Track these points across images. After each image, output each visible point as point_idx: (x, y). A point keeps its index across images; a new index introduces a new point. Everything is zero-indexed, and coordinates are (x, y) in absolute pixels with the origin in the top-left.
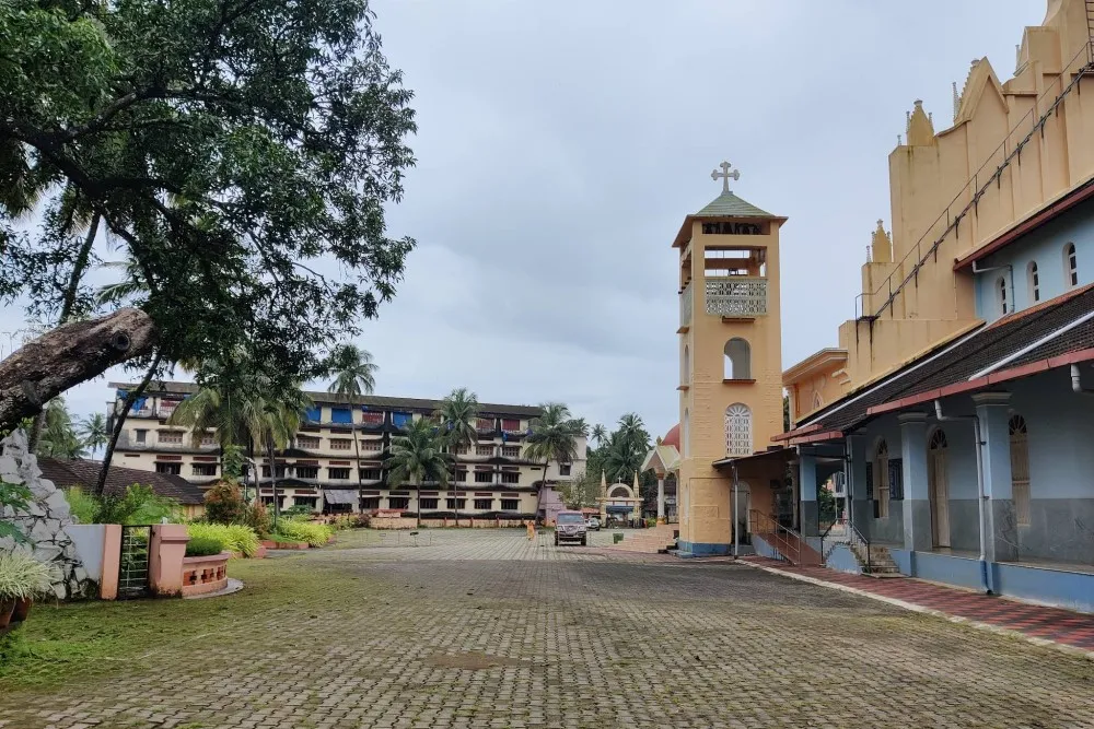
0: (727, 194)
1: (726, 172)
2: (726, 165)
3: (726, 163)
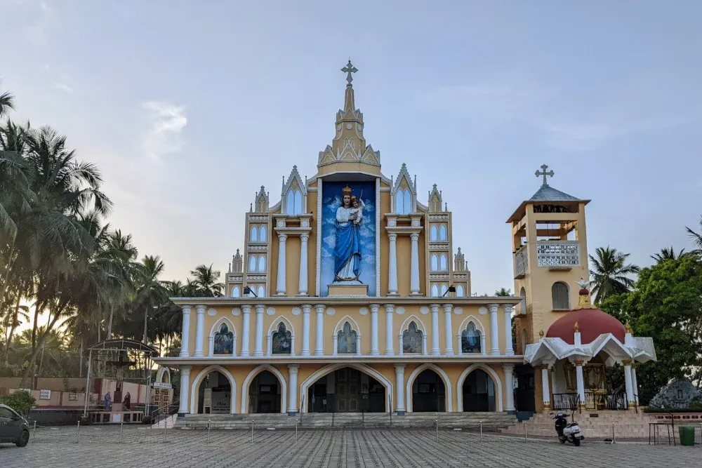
0: (545, 187)
1: (544, 172)
2: (544, 167)
3: (544, 165)
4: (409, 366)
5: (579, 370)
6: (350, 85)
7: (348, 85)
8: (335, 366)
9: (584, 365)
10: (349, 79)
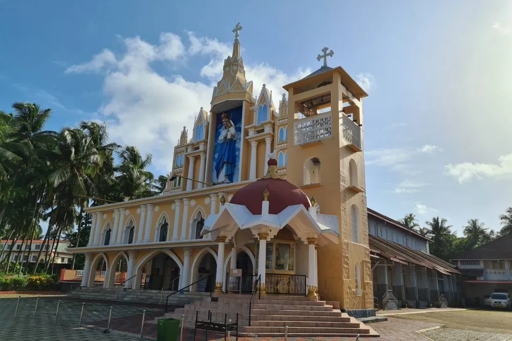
4: (194, 250)
5: (263, 244)
6: (236, 40)
7: (235, 40)
8: (154, 252)
9: (269, 240)
10: (237, 35)
